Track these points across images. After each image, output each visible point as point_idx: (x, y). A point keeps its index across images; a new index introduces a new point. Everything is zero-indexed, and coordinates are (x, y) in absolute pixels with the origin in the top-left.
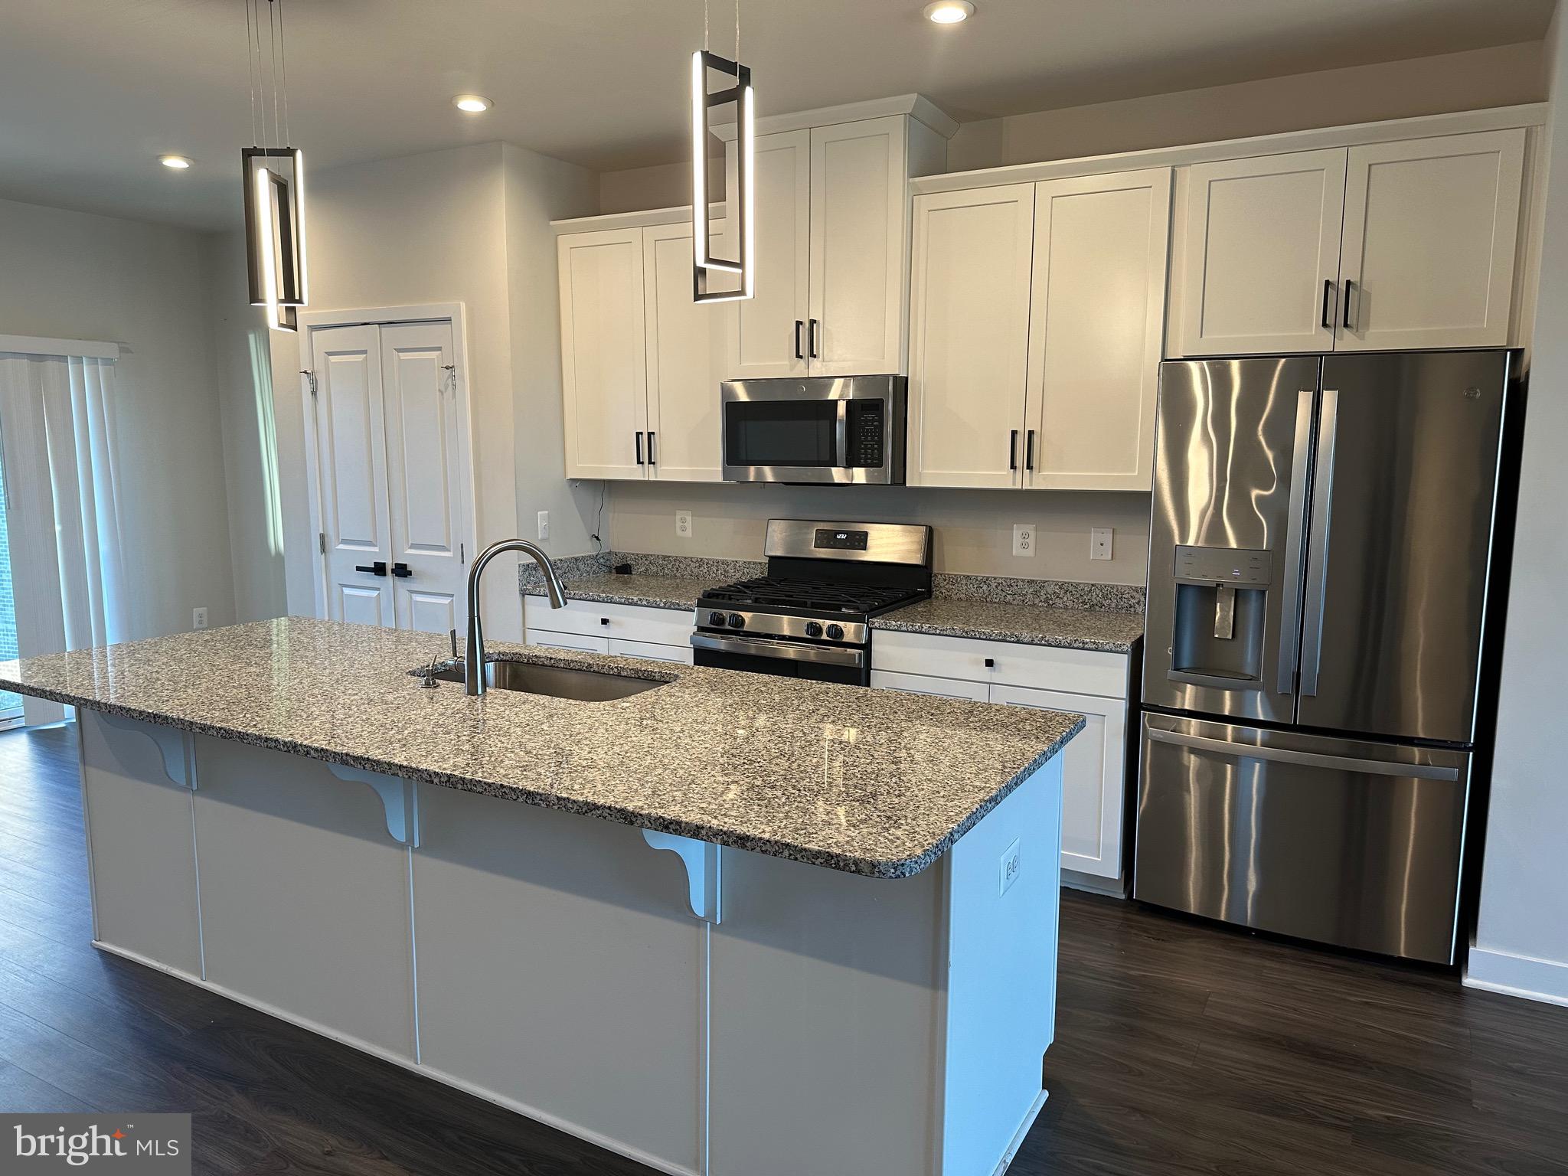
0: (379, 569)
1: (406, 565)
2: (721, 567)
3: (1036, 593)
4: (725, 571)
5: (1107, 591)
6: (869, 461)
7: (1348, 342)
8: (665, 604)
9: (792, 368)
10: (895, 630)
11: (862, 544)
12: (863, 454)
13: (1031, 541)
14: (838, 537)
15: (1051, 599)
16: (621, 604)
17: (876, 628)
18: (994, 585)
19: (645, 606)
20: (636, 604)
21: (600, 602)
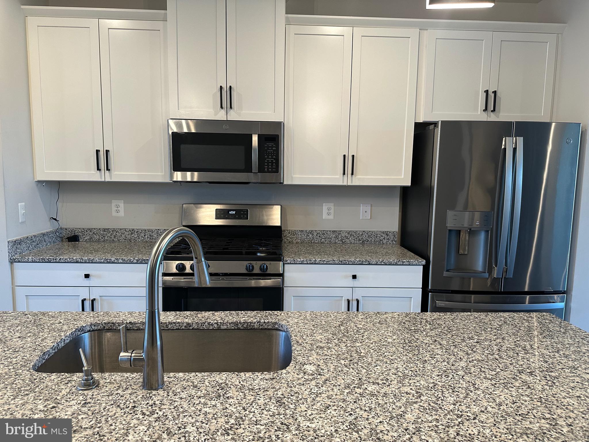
2: (148, 233)
3: (336, 237)
4: (150, 236)
5: (370, 234)
6: (270, 170)
7: (493, 118)
8: (138, 260)
9: (216, 114)
10: (300, 264)
11: (245, 216)
12: (266, 166)
13: (332, 211)
14: (230, 213)
15: (344, 239)
16: (101, 263)
17: (286, 264)
18: (315, 234)
19: (121, 263)
20: (113, 263)
21: (82, 263)
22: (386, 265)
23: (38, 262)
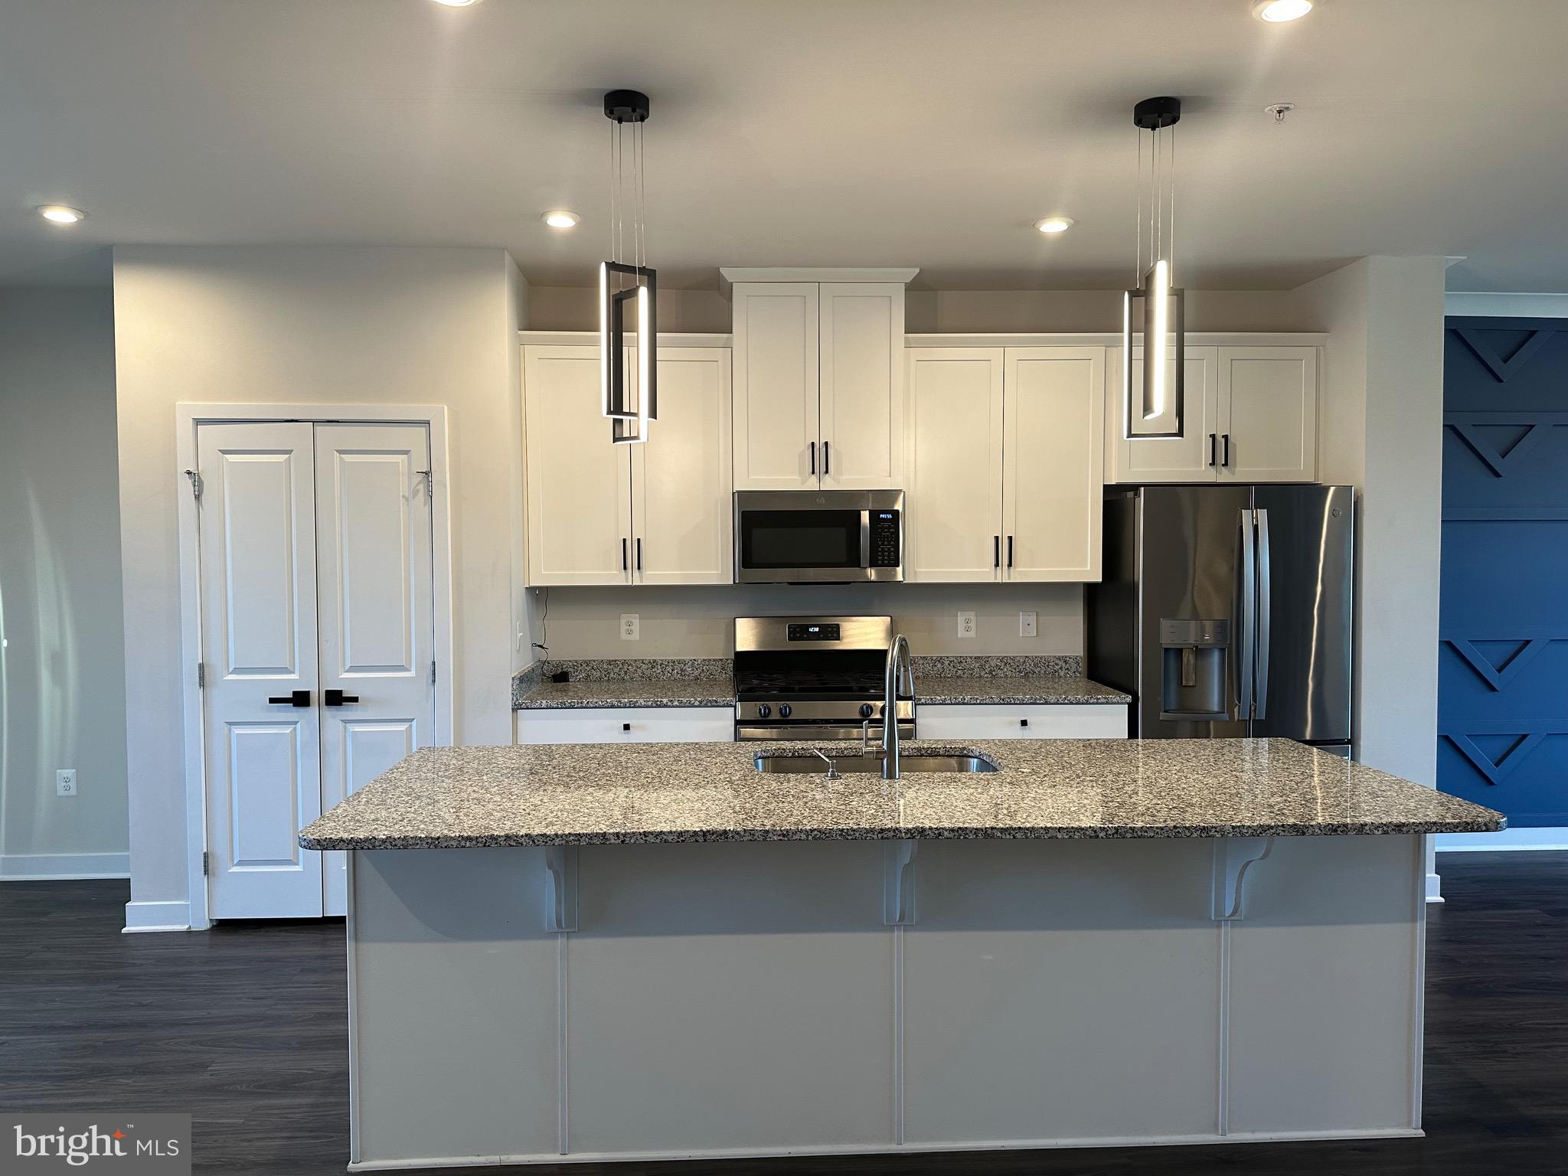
0: (301, 699)
1: (341, 691)
3: (982, 667)
5: (1038, 661)
6: (886, 562)
7: (1225, 476)
8: (701, 702)
9: (803, 483)
10: (940, 704)
11: (835, 635)
12: (880, 556)
13: (973, 625)
14: (811, 630)
15: (994, 671)
16: (648, 707)
17: (920, 704)
18: (947, 663)
19: (677, 707)
20: (666, 706)
21: (620, 707)
22: (1072, 703)
23: (556, 708)
